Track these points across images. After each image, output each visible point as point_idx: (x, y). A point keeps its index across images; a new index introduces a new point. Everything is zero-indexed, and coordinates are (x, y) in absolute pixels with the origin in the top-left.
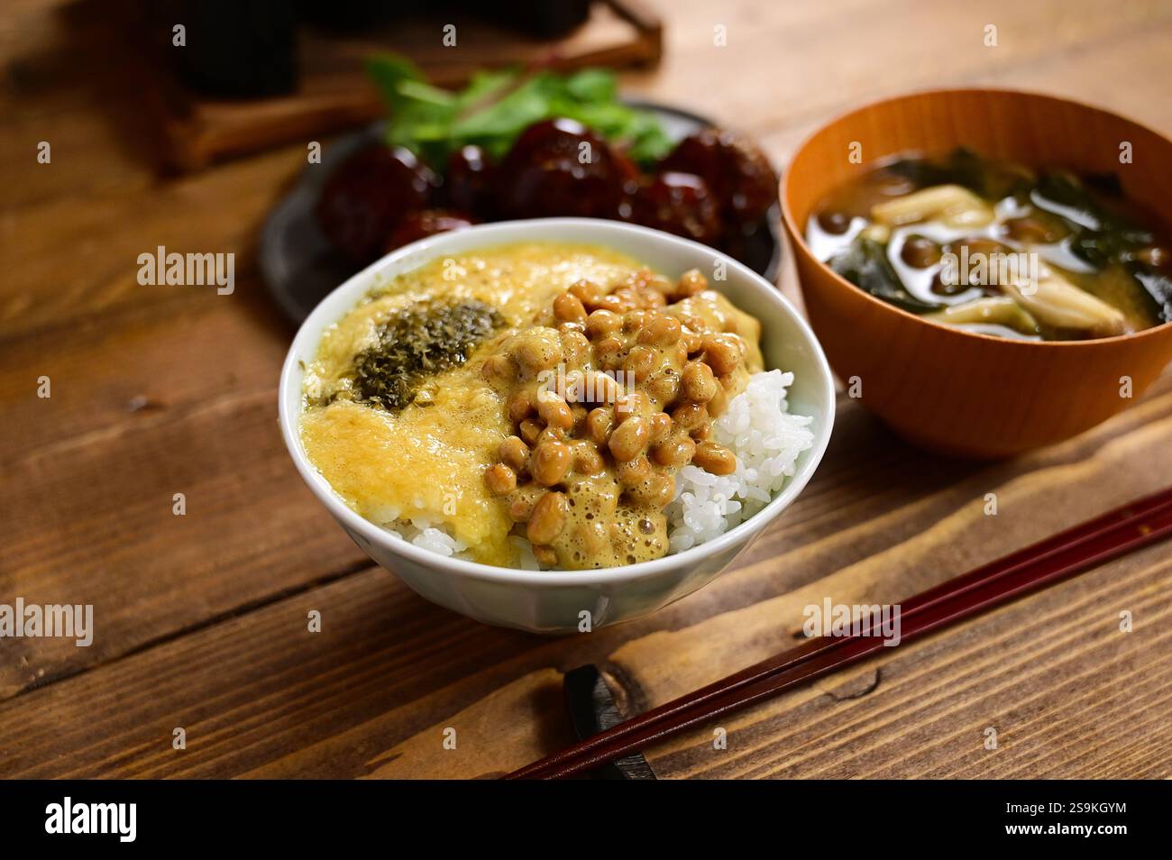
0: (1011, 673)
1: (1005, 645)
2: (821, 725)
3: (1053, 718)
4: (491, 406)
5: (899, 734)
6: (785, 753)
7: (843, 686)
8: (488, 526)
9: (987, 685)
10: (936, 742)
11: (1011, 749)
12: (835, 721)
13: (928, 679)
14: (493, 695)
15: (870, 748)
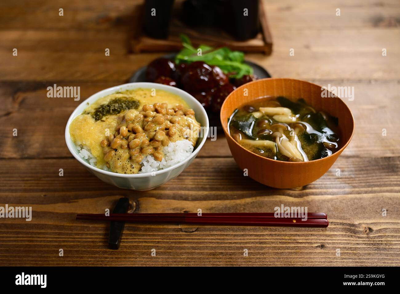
0: (230, 243)
1: (235, 235)
2: (173, 235)
3: (231, 258)
4: (114, 126)
5: (190, 245)
6: (159, 238)
7: (186, 228)
8: (99, 153)
9: (221, 243)
10: (197, 251)
11: (214, 261)
12: (176, 235)
13: (208, 235)
14: (107, 197)
15: (180, 245)
